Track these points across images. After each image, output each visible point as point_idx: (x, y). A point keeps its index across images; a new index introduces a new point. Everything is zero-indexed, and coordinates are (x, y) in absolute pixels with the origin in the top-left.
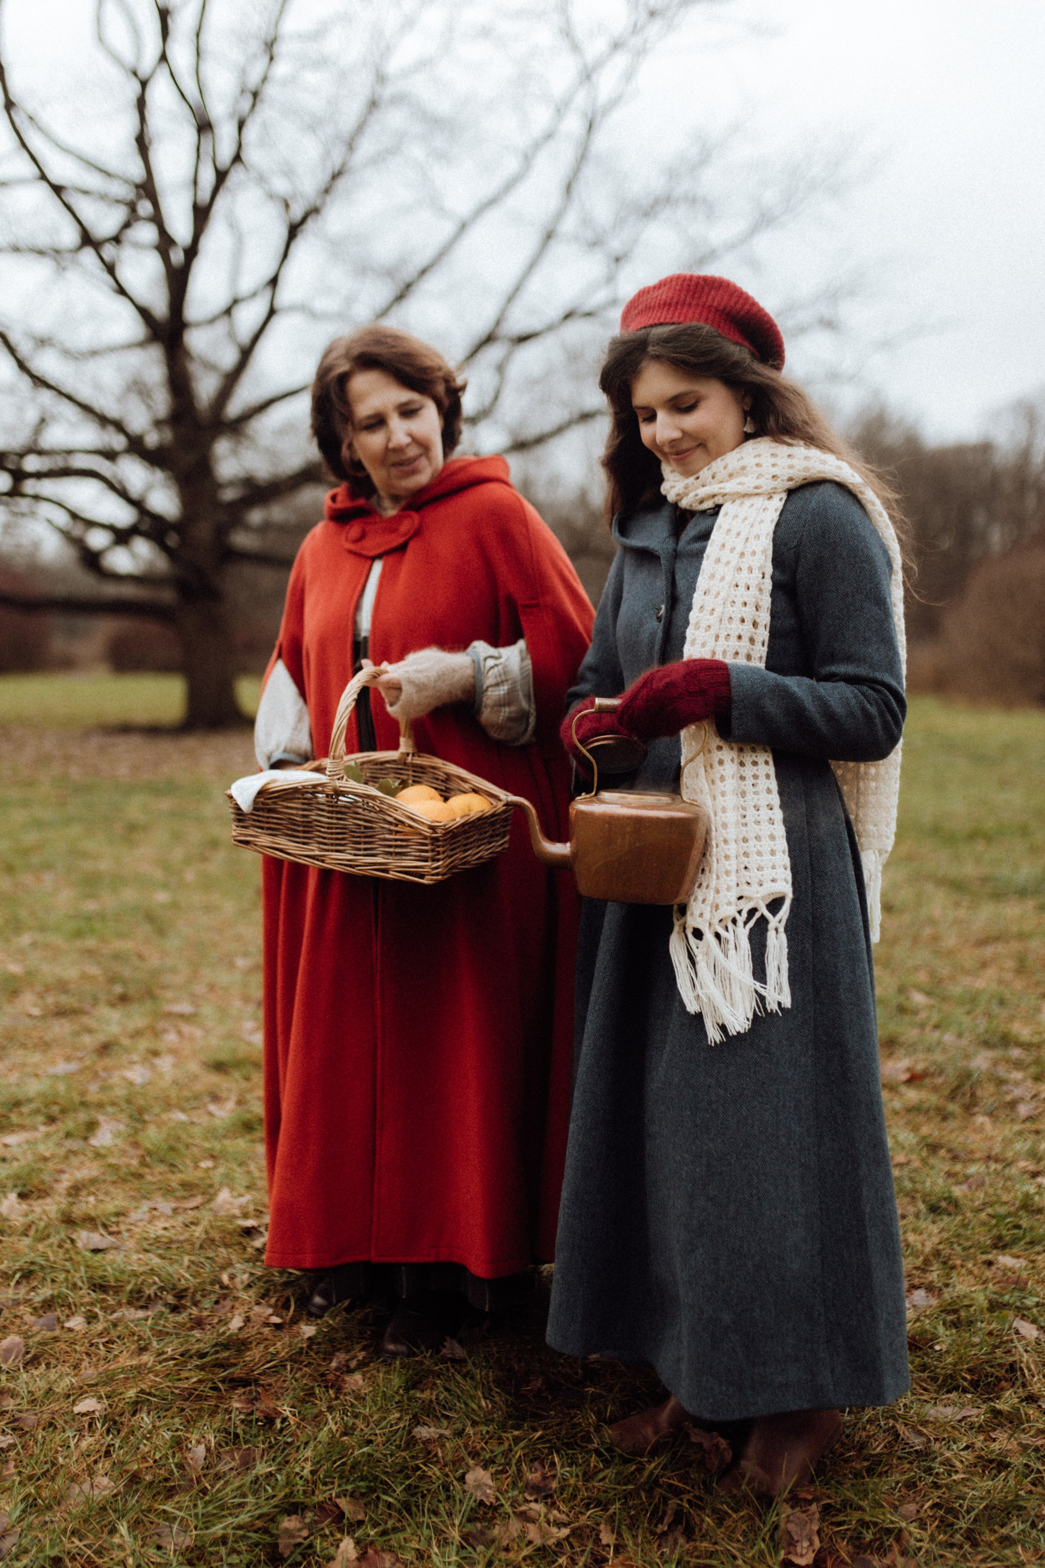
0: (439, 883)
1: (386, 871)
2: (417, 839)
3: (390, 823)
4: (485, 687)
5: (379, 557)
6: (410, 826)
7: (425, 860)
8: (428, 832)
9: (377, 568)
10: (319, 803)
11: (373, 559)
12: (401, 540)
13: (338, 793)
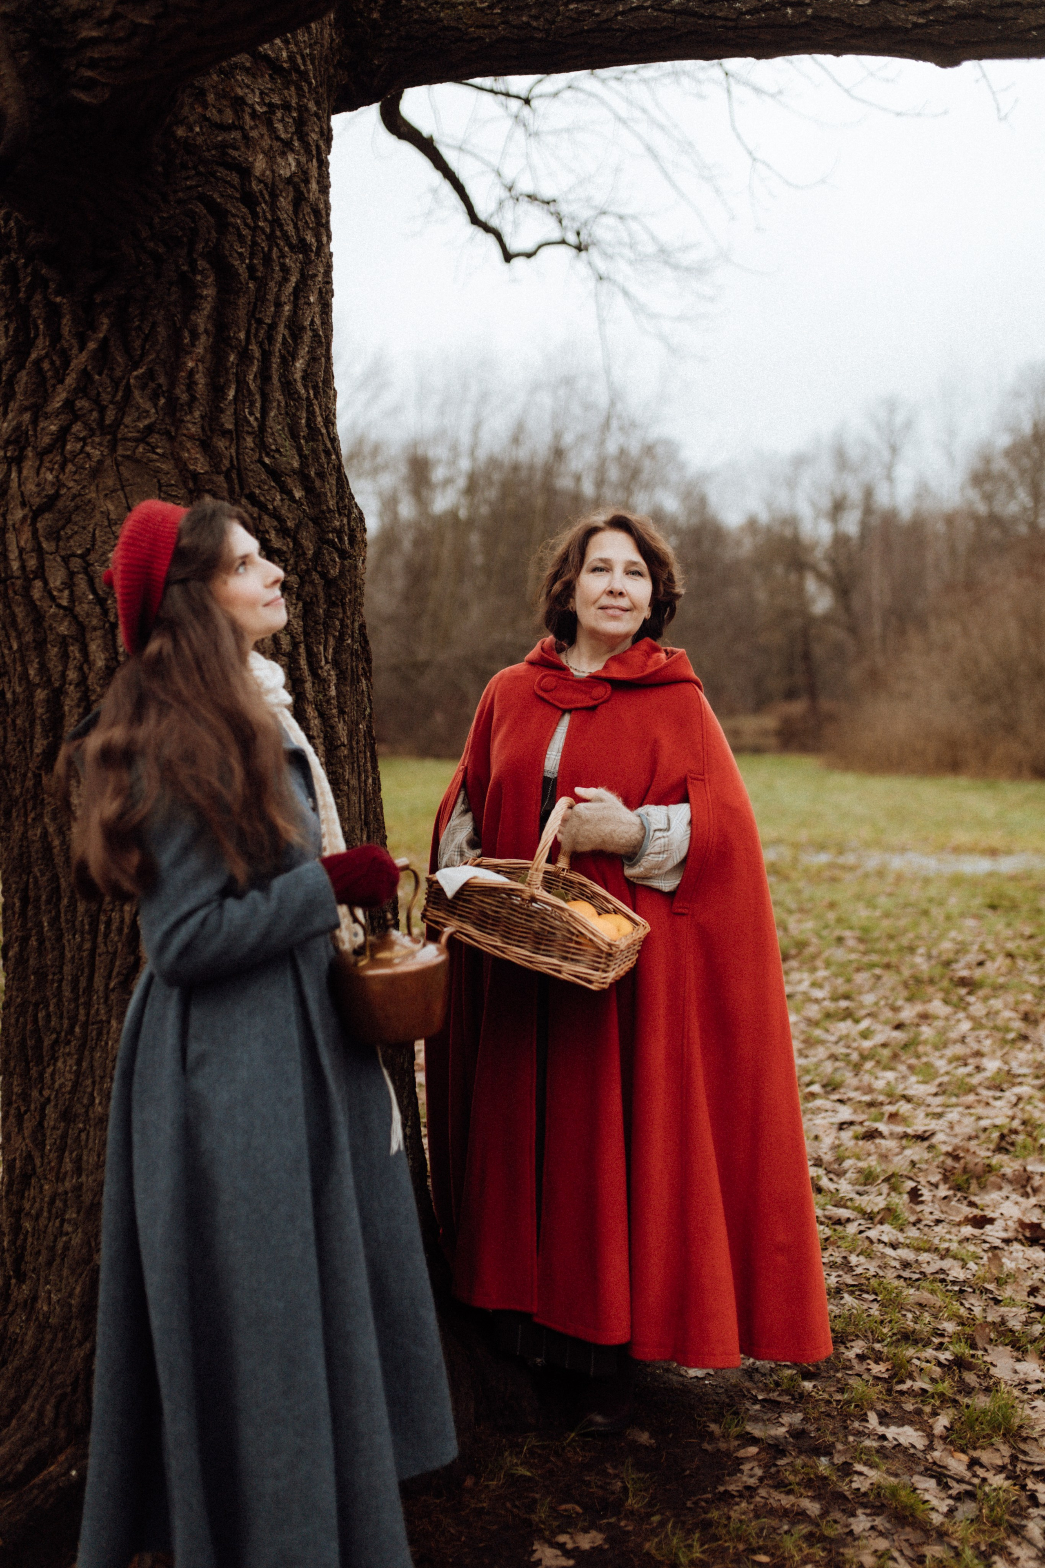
0: (604, 990)
1: (560, 972)
2: (593, 951)
3: (573, 934)
4: (648, 852)
5: (570, 711)
6: (591, 940)
7: (597, 970)
8: (605, 948)
9: (566, 720)
10: (513, 904)
11: (564, 712)
12: (592, 703)
13: (533, 899)
